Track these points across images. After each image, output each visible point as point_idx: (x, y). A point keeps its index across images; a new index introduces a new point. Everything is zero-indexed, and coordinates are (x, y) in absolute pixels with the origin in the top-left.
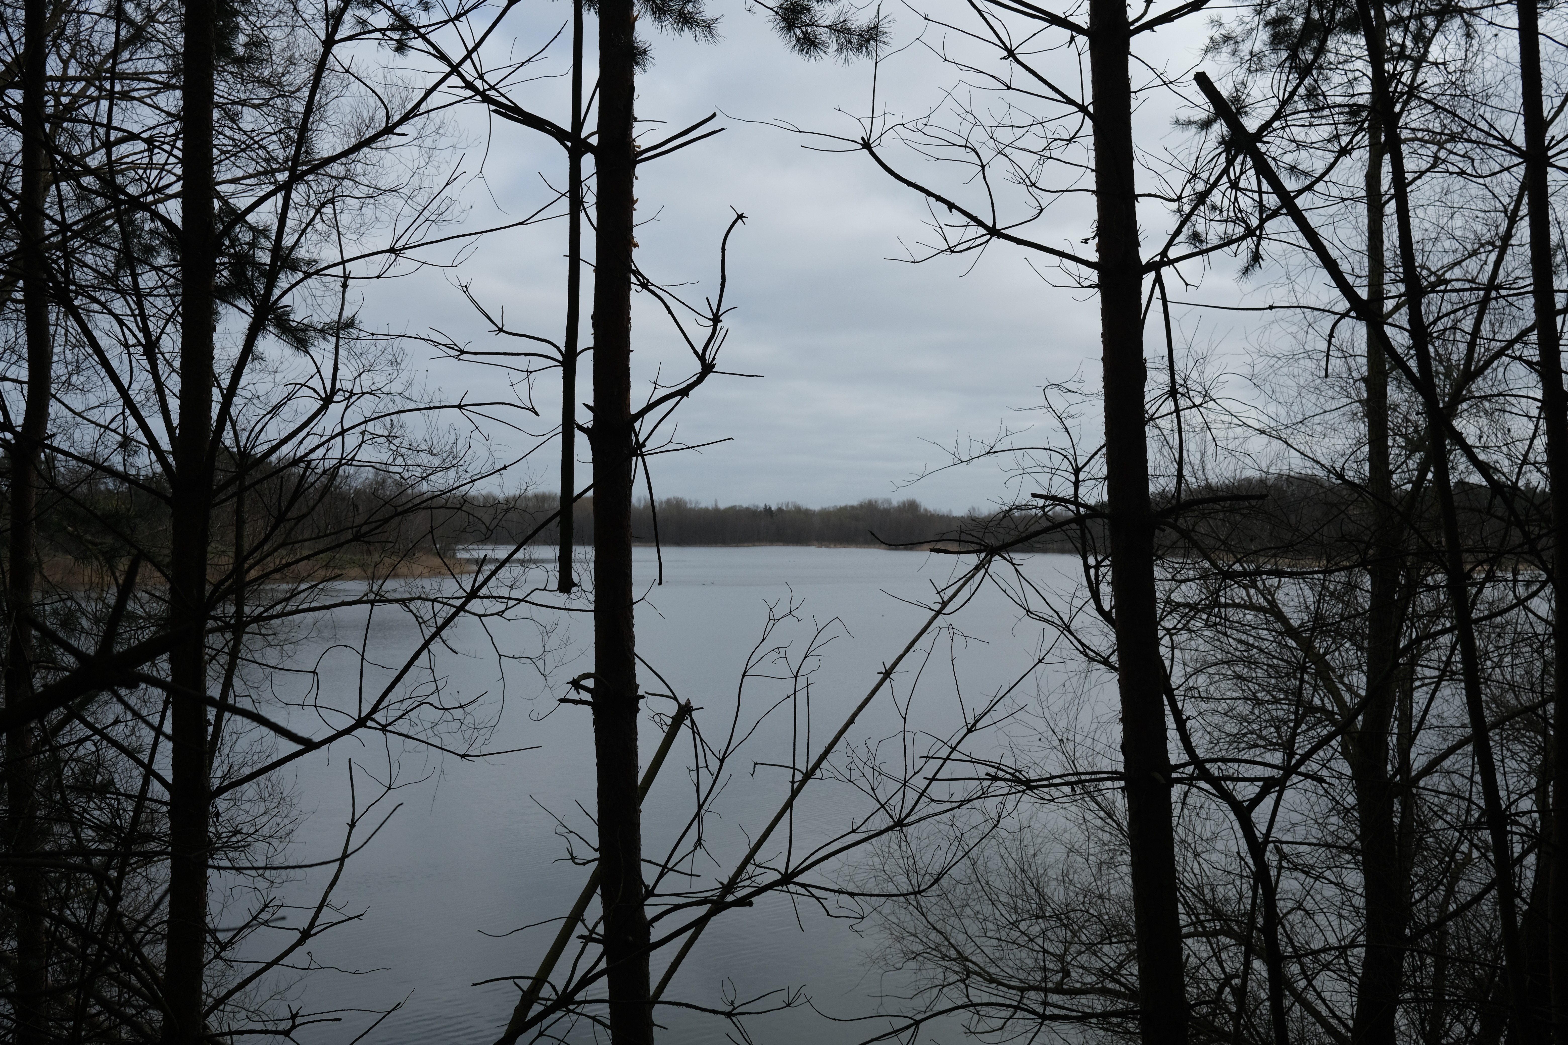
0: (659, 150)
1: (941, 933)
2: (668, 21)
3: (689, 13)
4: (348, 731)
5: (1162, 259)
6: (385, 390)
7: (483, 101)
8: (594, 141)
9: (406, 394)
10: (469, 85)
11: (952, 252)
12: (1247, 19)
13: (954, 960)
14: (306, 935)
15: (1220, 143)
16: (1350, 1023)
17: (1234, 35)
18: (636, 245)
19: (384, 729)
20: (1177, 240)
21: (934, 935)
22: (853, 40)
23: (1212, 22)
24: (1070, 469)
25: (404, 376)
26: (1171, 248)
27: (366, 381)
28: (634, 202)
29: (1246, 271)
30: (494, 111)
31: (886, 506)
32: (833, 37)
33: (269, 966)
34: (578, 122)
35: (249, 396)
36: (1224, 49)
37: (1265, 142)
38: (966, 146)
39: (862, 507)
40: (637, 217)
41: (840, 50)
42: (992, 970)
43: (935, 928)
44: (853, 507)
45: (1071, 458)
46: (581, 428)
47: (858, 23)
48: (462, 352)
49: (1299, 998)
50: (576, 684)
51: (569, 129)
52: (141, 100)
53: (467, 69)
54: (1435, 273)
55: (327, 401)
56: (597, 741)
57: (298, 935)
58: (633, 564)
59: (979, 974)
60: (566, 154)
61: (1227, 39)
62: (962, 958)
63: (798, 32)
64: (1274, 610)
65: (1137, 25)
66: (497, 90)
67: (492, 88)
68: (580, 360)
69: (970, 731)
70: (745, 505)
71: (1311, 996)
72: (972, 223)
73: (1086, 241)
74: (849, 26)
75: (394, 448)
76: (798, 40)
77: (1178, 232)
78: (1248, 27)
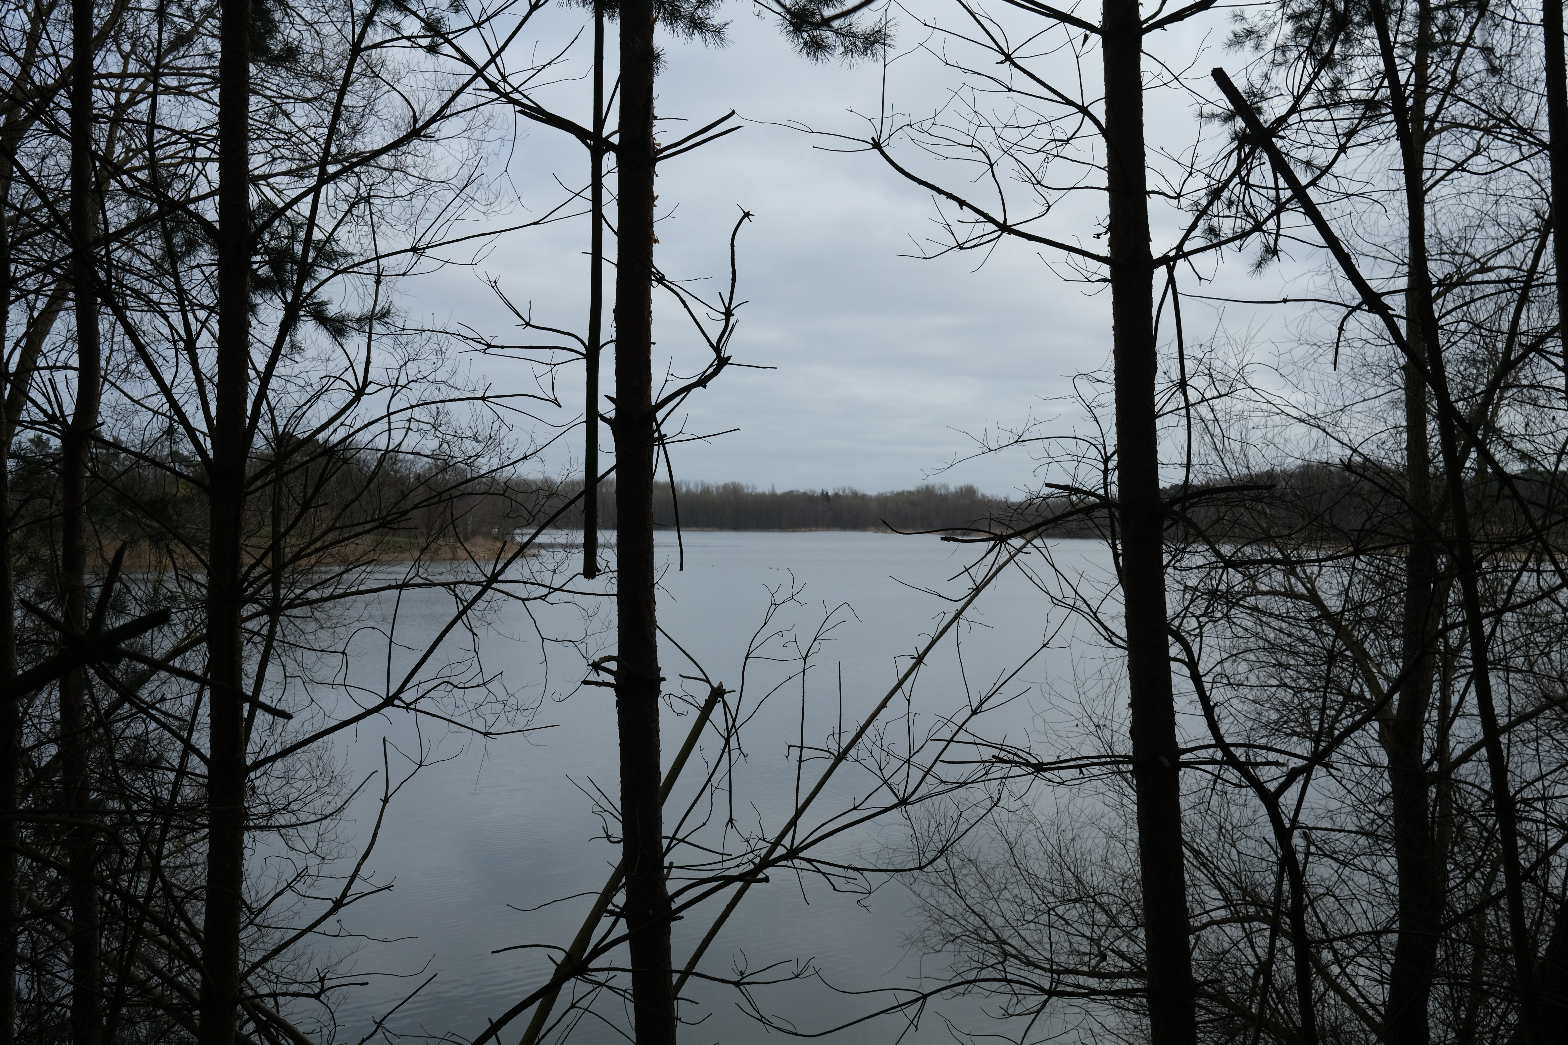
0: (679, 147)
1: (979, 916)
2: (680, 25)
3: (700, 18)
4: (377, 709)
5: (1177, 253)
6: (430, 378)
7: (509, 103)
8: (615, 140)
9: (451, 382)
10: (493, 87)
11: (962, 248)
12: (1269, 14)
13: (992, 943)
14: (338, 904)
15: (1233, 139)
16: (1382, 1010)
17: (1256, 29)
18: (657, 241)
19: (408, 706)
20: (1193, 234)
21: (972, 918)
22: (858, 43)
23: (1235, 16)
24: (1099, 458)
25: (449, 365)
26: (1187, 242)
27: (412, 370)
28: (653, 198)
29: (1259, 265)
30: (520, 112)
31: (943, 491)
32: (839, 42)
33: (304, 932)
34: (599, 121)
35: (302, 383)
36: (1247, 43)
37: (1282, 138)
38: (972, 146)
39: (919, 492)
40: (657, 213)
41: (846, 53)
42: (1030, 953)
43: (973, 911)
44: (909, 493)
45: (1100, 447)
46: (604, 419)
47: (863, 27)
48: (489, 346)
49: (1332, 984)
50: (596, 666)
51: (591, 129)
52: (196, 95)
53: (492, 73)
54: (1478, 260)
55: (359, 393)
56: (621, 722)
57: (330, 904)
58: (655, 550)
59: (1015, 957)
60: (587, 153)
61: (1249, 33)
62: (1000, 942)
63: (805, 35)
64: (1314, 598)
65: (1150, 22)
66: (520, 93)
67: (516, 90)
68: (602, 352)
69: (974, 713)
70: (802, 490)
71: (1343, 982)
72: (982, 219)
73: (1098, 236)
74: (854, 30)
75: (440, 435)
76: (805, 43)
77: (1194, 226)
78: (1271, 21)
